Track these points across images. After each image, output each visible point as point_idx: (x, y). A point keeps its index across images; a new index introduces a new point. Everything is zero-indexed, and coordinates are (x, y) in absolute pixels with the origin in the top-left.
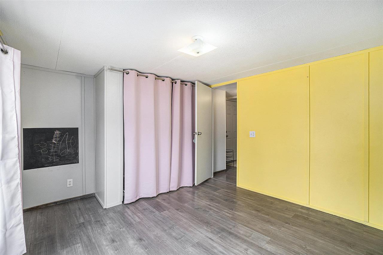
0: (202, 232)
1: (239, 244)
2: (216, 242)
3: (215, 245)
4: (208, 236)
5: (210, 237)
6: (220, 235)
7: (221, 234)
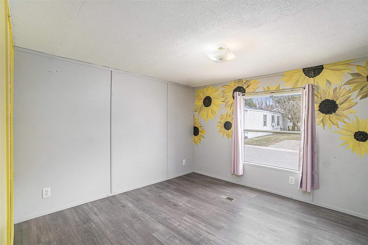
0: (219, 240)
1: (183, 229)
2: (204, 230)
3: (204, 228)
4: (213, 236)
5: (210, 235)
6: (201, 237)
7: (199, 238)
